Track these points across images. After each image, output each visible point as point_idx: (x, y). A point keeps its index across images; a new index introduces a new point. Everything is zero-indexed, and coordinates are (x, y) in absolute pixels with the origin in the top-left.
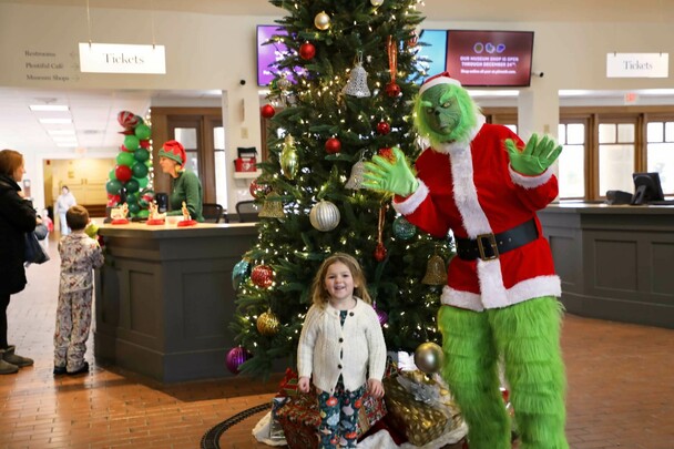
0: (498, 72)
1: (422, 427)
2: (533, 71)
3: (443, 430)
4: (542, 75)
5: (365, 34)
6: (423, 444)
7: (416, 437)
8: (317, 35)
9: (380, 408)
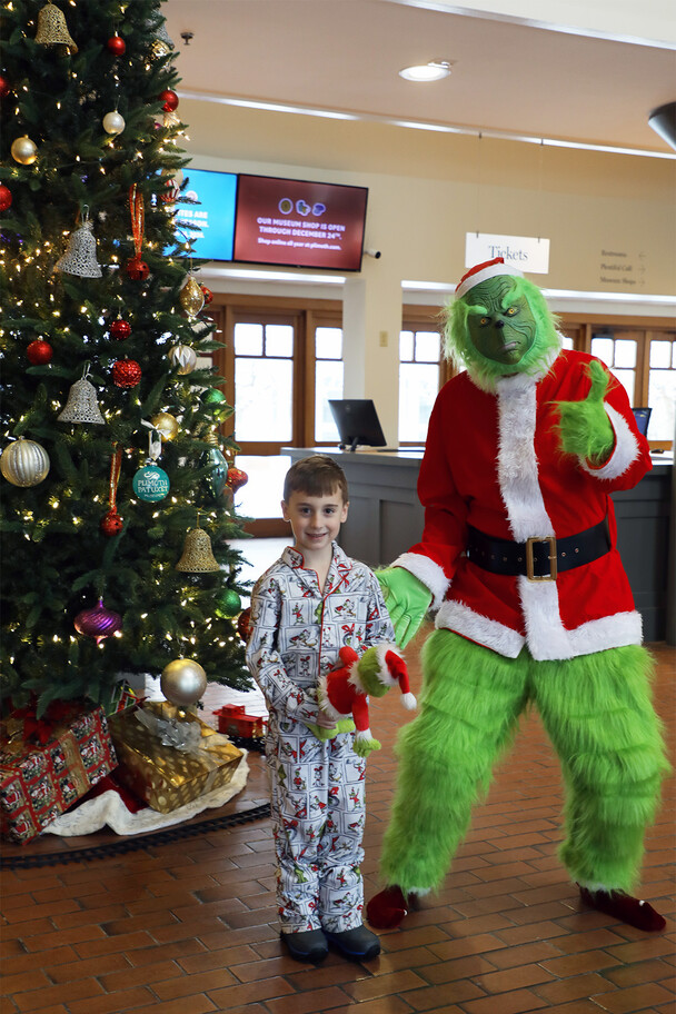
0: (315, 245)
1: (170, 785)
2: (365, 249)
3: (202, 787)
4: (378, 255)
5: (94, 177)
6: (172, 810)
7: (162, 800)
8: (15, 173)
9: (106, 758)
